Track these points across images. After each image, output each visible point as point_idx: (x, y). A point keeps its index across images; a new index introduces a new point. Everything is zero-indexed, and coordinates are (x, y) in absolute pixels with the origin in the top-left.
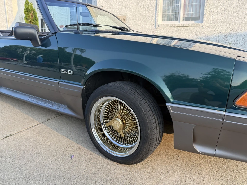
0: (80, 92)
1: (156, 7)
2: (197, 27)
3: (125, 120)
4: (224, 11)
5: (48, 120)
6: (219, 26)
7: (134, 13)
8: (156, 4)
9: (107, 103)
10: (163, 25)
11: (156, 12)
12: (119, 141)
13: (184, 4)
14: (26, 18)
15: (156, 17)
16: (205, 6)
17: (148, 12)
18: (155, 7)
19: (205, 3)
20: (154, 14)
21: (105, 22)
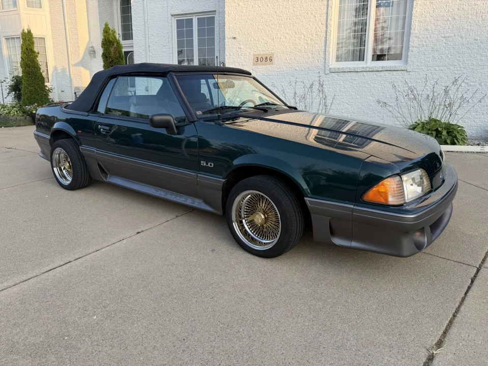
0: (221, 185)
1: (326, 38)
2: (397, 72)
3: (267, 214)
4: (445, 43)
5: (177, 217)
6: (436, 70)
7: (288, 47)
8: (326, 33)
9: (250, 196)
10: (338, 68)
11: (325, 46)
12: (261, 237)
13: (375, 31)
14: (105, 55)
15: (325, 54)
16: (412, 35)
17: (311, 47)
18: (324, 38)
19: (412, 31)
20: (323, 50)
21: (239, 65)
